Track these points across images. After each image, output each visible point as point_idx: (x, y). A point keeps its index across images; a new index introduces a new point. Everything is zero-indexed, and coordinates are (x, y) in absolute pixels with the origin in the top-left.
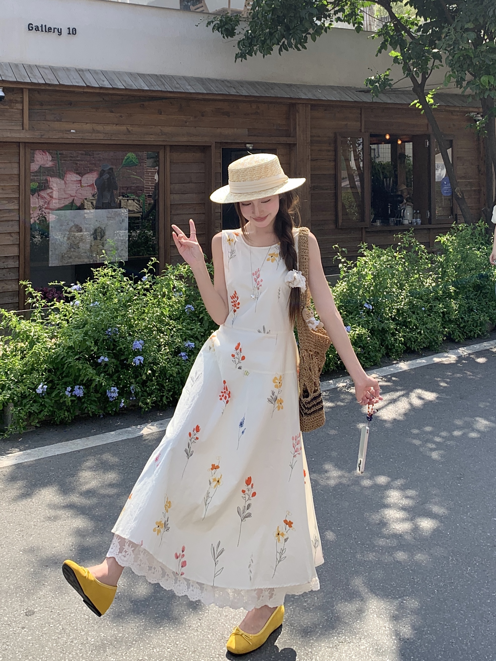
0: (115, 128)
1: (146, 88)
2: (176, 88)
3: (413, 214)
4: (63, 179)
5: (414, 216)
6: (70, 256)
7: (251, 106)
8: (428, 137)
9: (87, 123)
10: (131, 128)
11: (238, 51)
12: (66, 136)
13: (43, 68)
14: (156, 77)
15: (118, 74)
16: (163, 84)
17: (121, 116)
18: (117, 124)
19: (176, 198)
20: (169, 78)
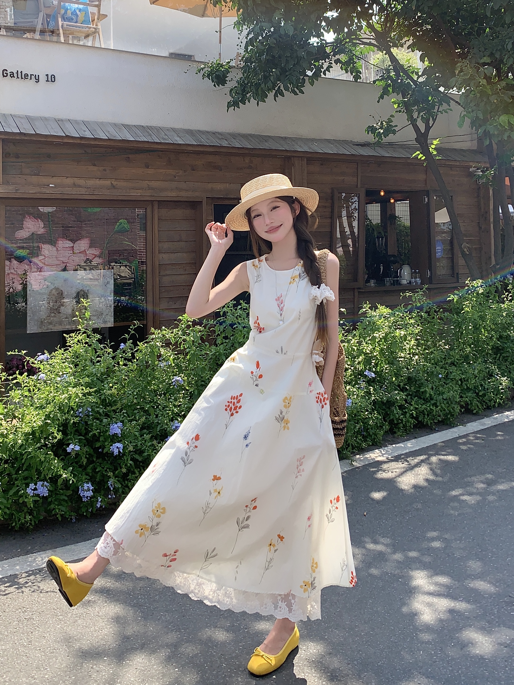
0: (98, 182)
1: (132, 139)
2: (164, 139)
3: (412, 274)
4: (55, 246)
5: (413, 275)
6: (50, 321)
7: (244, 160)
8: (427, 193)
9: (67, 177)
10: (116, 183)
11: (230, 99)
12: (44, 190)
13: (19, 117)
14: (142, 128)
15: (101, 125)
16: (150, 135)
17: (105, 170)
18: (100, 178)
19: (165, 258)
20: (157, 129)
